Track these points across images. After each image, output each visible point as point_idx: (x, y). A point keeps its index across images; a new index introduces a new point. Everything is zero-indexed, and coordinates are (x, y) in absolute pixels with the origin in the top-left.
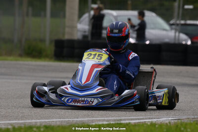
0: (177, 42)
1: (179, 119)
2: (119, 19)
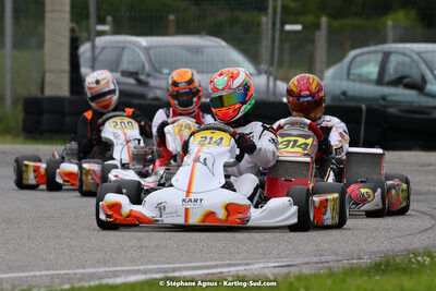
0: (272, 99)
2: (152, 52)
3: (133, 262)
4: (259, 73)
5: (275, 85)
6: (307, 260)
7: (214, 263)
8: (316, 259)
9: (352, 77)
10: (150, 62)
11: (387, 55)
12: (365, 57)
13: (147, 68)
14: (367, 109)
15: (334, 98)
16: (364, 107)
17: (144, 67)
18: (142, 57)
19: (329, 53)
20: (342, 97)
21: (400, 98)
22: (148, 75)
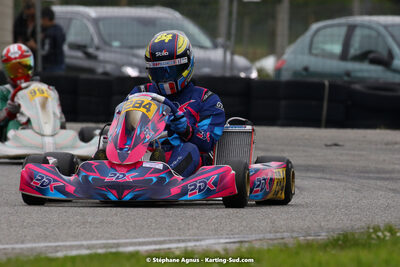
0: (228, 74)
1: (241, 242)
3: (75, 237)
4: (215, 46)
5: (232, 59)
6: (261, 236)
7: (162, 239)
8: (272, 236)
9: (314, 51)
10: (100, 34)
11: (352, 28)
12: (329, 31)
13: (96, 40)
14: (330, 85)
15: (296, 73)
16: (327, 83)
17: (92, 40)
18: (92, 29)
19: (291, 28)
20: (304, 73)
21: (366, 75)
22: (98, 48)
